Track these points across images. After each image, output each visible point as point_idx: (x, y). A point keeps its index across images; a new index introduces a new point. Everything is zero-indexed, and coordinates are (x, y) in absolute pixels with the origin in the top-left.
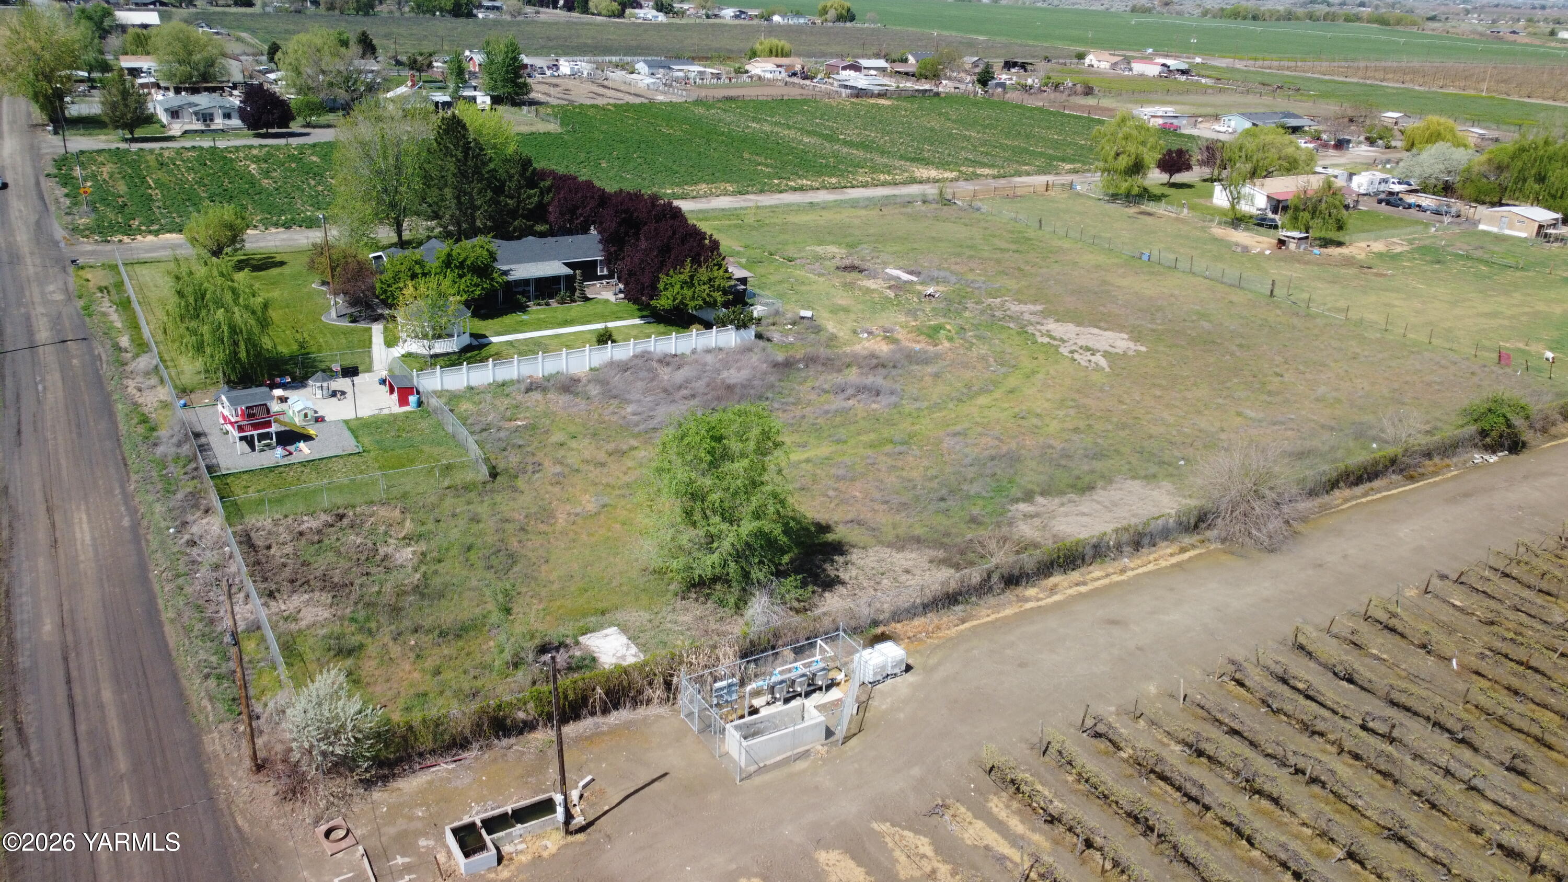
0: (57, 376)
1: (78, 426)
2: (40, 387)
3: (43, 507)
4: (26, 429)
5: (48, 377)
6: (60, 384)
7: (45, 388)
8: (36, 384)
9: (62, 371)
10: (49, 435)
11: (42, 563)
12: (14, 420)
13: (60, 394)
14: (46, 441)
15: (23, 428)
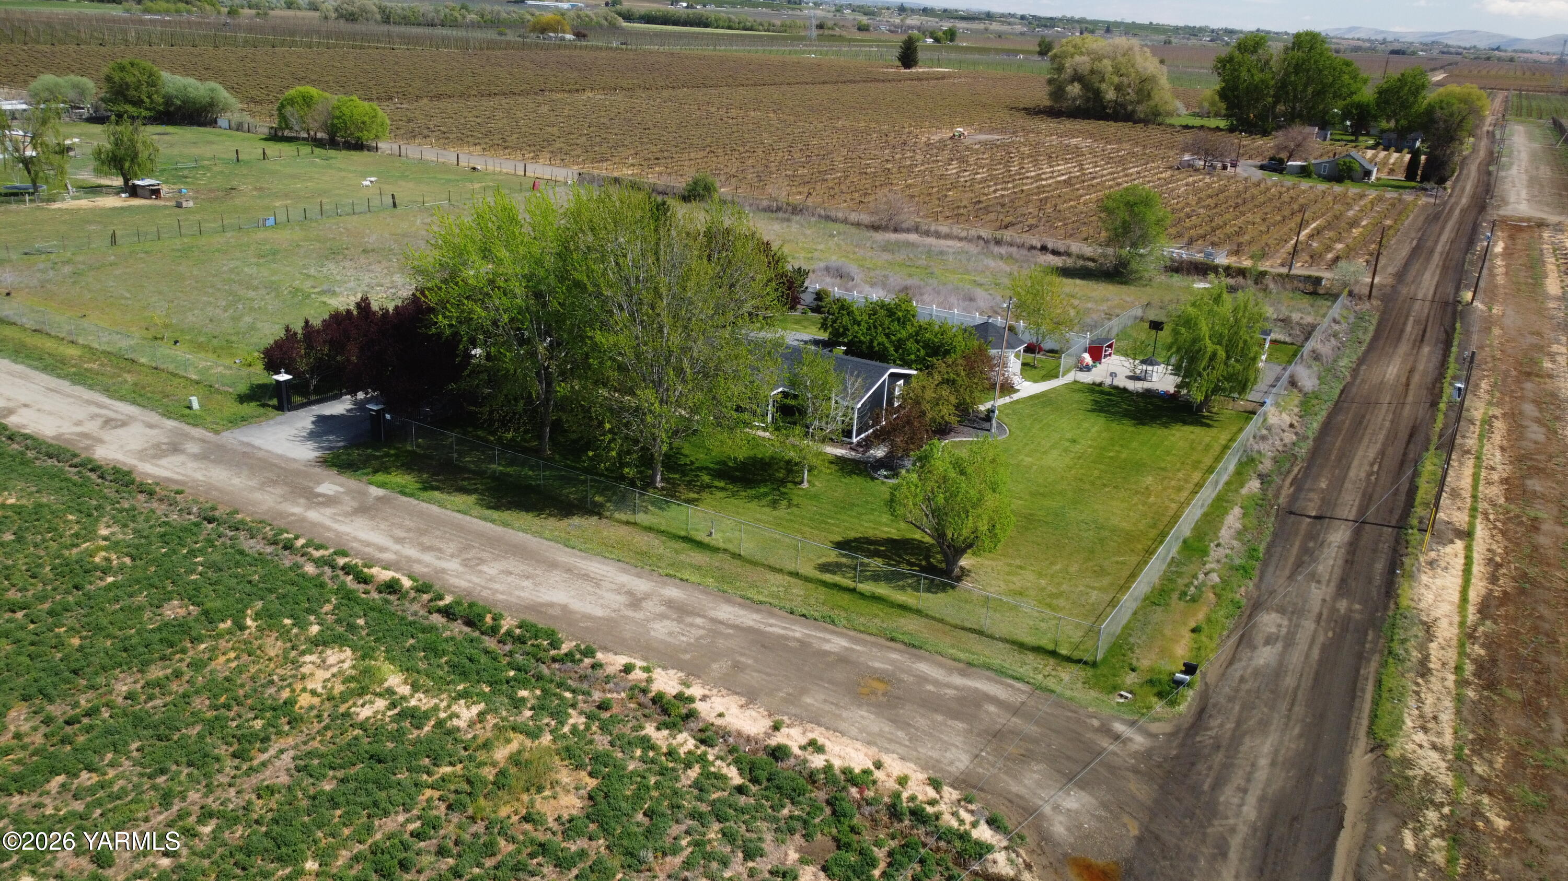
0: (1352, 474)
1: (1361, 422)
2: (1376, 468)
3: (1411, 387)
4: (1403, 435)
5: (1363, 475)
6: (1356, 463)
7: (1372, 465)
8: (1378, 473)
9: (1345, 476)
10: (1387, 424)
11: (1421, 367)
12: (1412, 446)
13: (1360, 453)
14: (1392, 422)
15: (1406, 437)
